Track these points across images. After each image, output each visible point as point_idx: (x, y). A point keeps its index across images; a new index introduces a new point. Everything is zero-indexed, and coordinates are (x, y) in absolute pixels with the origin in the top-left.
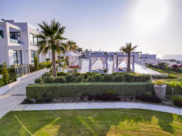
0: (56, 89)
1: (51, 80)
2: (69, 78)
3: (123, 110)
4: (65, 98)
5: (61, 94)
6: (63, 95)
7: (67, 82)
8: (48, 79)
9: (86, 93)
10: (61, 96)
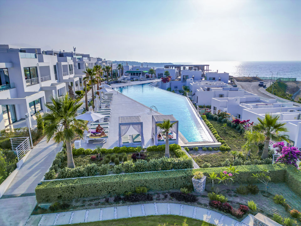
0: (74, 190)
1: (66, 175)
2: (91, 169)
3: (153, 218)
4: (86, 199)
5: (81, 194)
6: (83, 195)
7: (88, 176)
8: (63, 173)
9: (112, 190)
10: (80, 197)
